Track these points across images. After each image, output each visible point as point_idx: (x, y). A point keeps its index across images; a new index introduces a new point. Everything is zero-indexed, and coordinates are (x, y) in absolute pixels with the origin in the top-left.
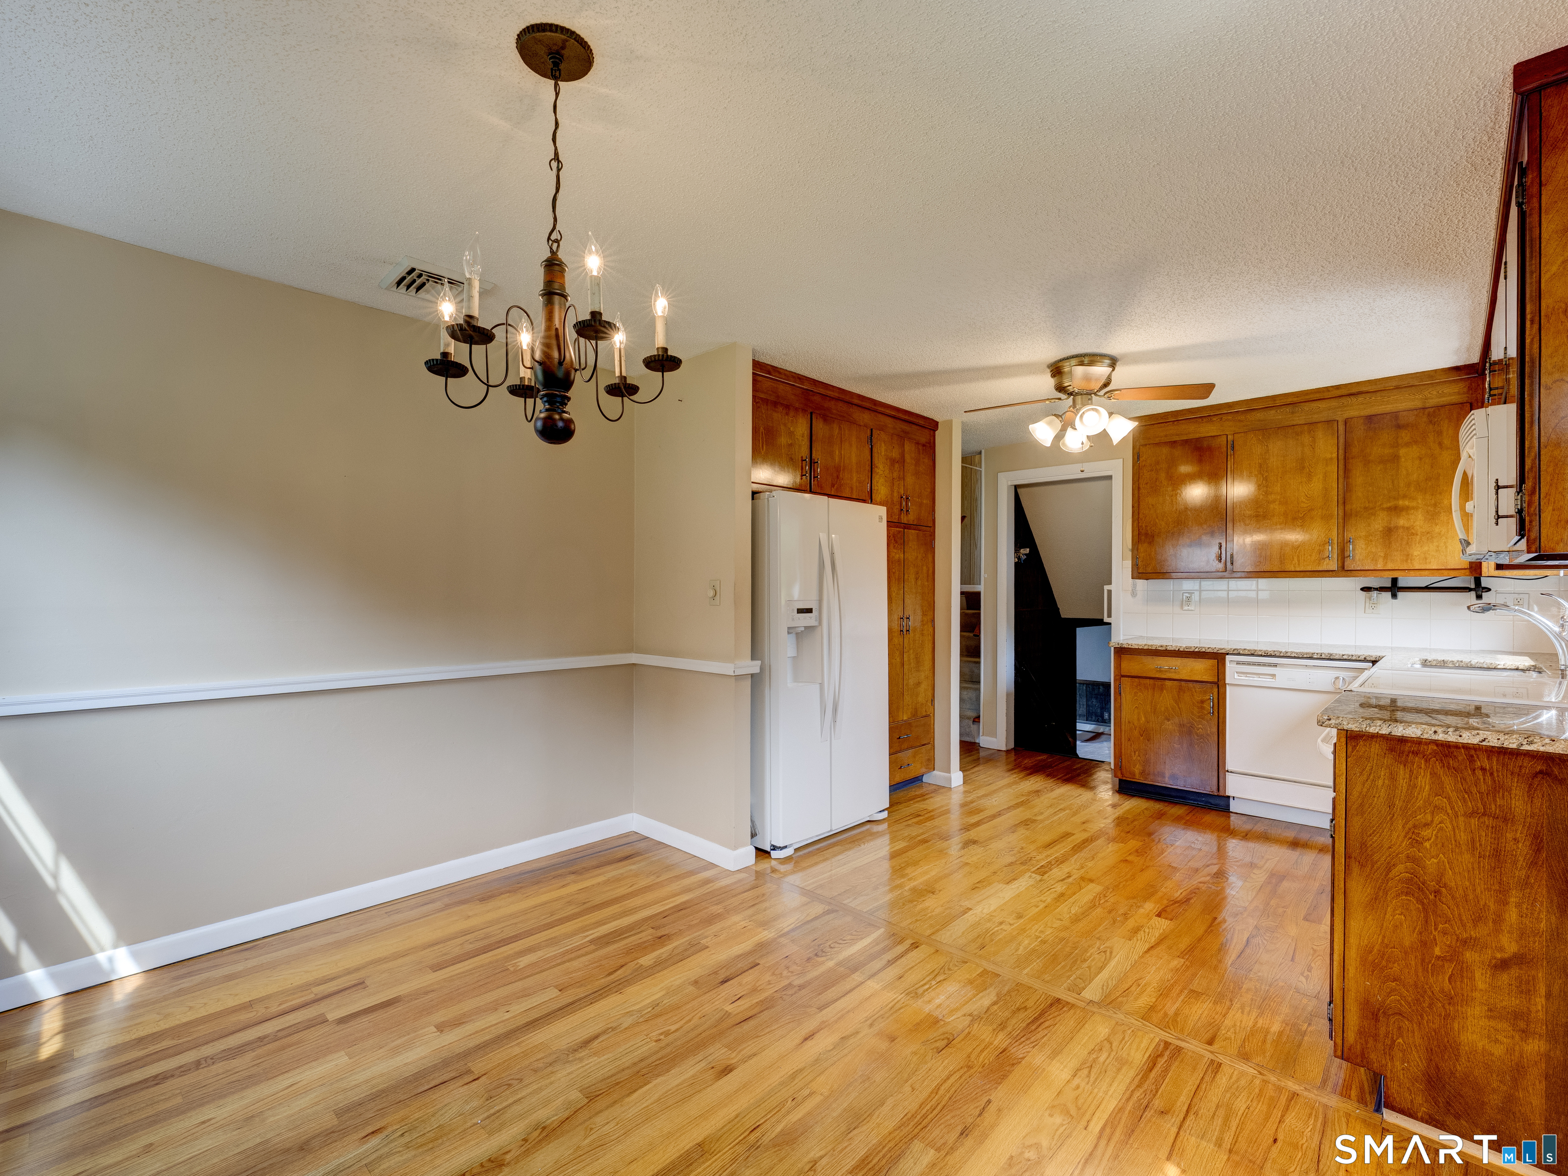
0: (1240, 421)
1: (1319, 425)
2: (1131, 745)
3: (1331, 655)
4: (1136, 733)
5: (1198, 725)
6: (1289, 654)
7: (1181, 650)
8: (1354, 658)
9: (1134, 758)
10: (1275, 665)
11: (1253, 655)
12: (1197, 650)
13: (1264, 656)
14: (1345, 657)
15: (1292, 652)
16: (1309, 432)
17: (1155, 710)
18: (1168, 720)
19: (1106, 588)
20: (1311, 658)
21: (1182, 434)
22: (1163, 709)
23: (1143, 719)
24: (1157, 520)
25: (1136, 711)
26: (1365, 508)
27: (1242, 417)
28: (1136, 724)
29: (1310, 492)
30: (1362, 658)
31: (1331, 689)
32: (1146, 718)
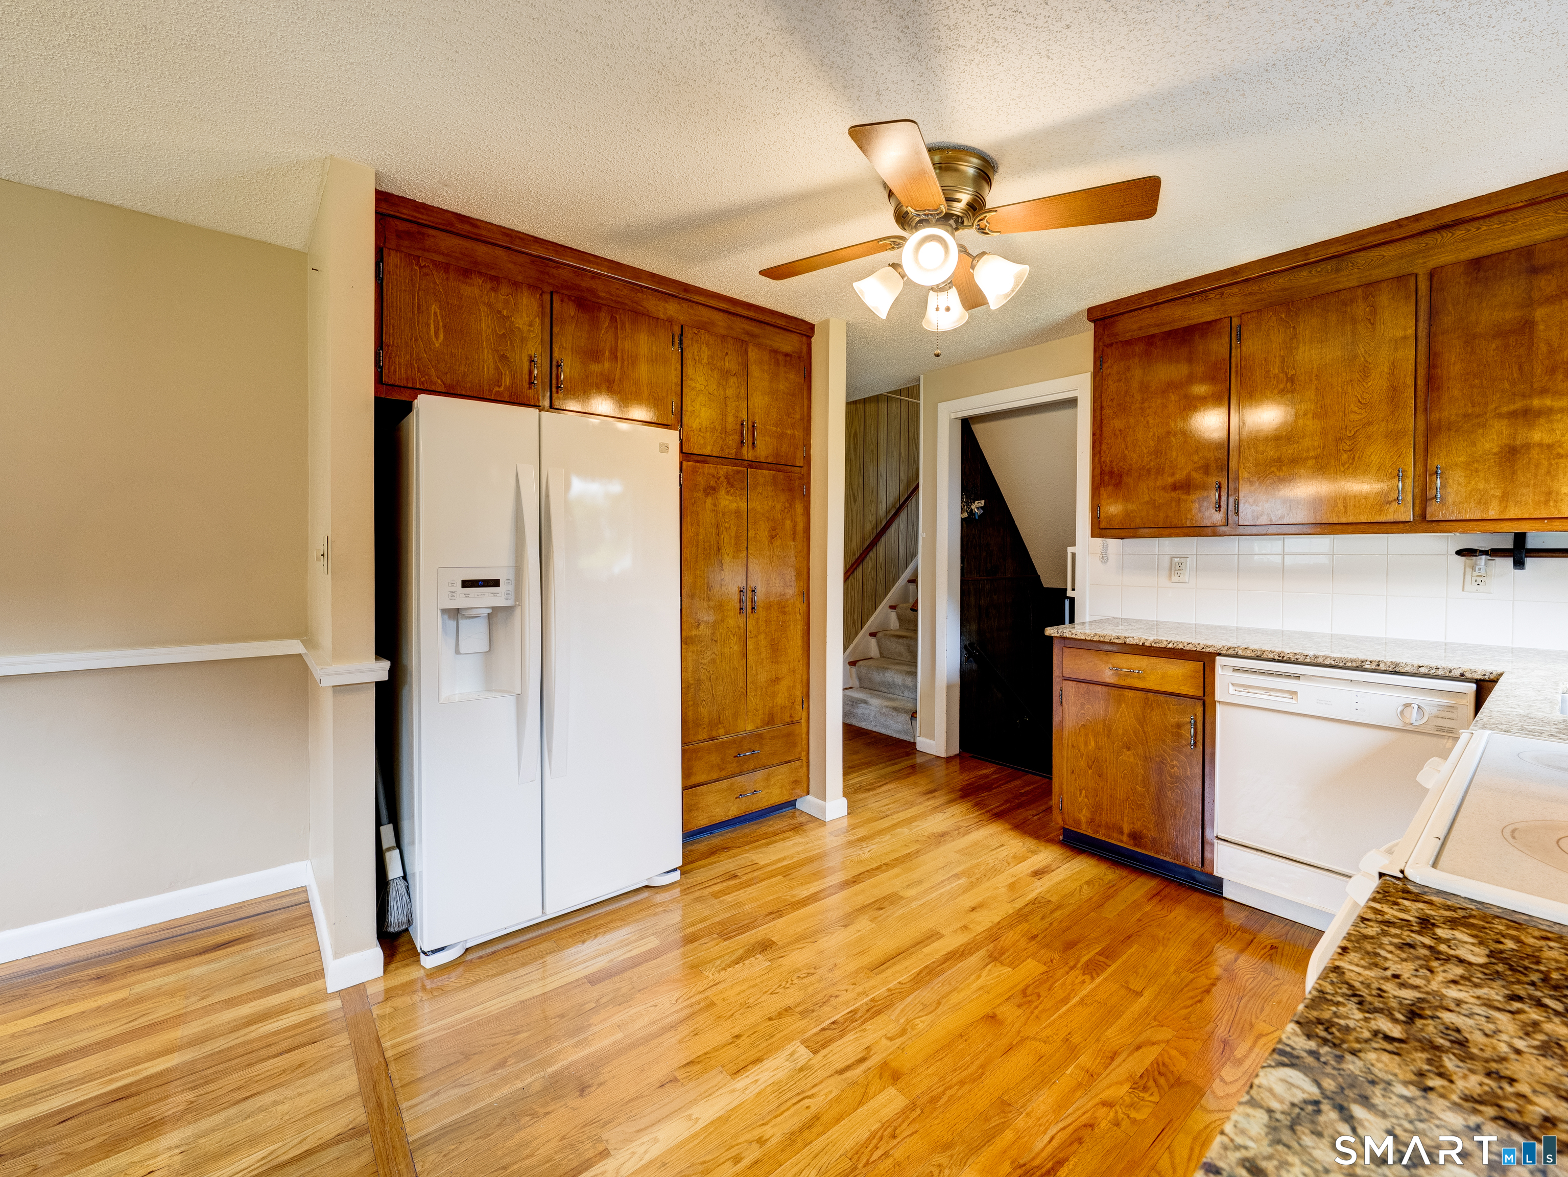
0: (1251, 294)
1: (1384, 285)
2: (1075, 780)
3: (1397, 665)
4: (1083, 763)
5: (1172, 760)
6: (1320, 660)
7: (1147, 644)
8: (1440, 673)
9: (1080, 800)
10: (1297, 677)
11: (1258, 658)
12: (1170, 646)
13: (1279, 661)
14: (1422, 670)
15: (1326, 657)
16: (1365, 298)
17: (1110, 731)
18: (1129, 749)
19: (1070, 550)
20: (1360, 668)
21: (1163, 324)
22: (1120, 732)
23: (1093, 743)
24: (1126, 452)
25: (1083, 731)
26: (1466, 416)
27: (1254, 288)
28: (1082, 750)
29: (1366, 396)
30: (1457, 673)
31: (1396, 723)
32: (1096, 742)
